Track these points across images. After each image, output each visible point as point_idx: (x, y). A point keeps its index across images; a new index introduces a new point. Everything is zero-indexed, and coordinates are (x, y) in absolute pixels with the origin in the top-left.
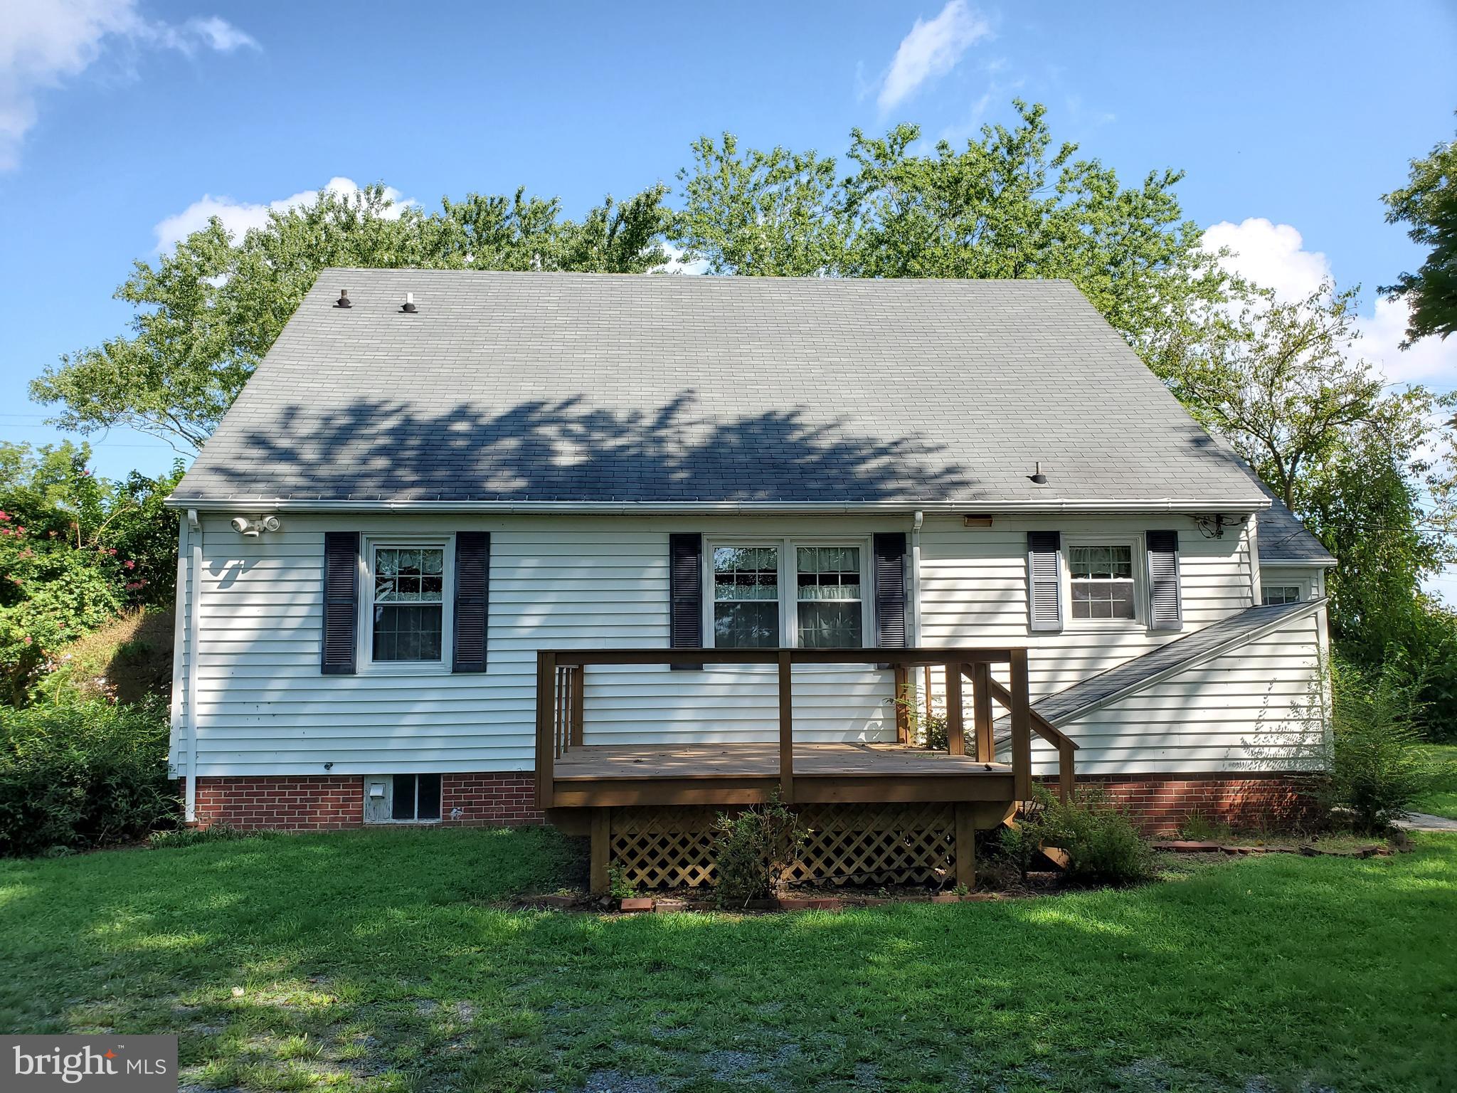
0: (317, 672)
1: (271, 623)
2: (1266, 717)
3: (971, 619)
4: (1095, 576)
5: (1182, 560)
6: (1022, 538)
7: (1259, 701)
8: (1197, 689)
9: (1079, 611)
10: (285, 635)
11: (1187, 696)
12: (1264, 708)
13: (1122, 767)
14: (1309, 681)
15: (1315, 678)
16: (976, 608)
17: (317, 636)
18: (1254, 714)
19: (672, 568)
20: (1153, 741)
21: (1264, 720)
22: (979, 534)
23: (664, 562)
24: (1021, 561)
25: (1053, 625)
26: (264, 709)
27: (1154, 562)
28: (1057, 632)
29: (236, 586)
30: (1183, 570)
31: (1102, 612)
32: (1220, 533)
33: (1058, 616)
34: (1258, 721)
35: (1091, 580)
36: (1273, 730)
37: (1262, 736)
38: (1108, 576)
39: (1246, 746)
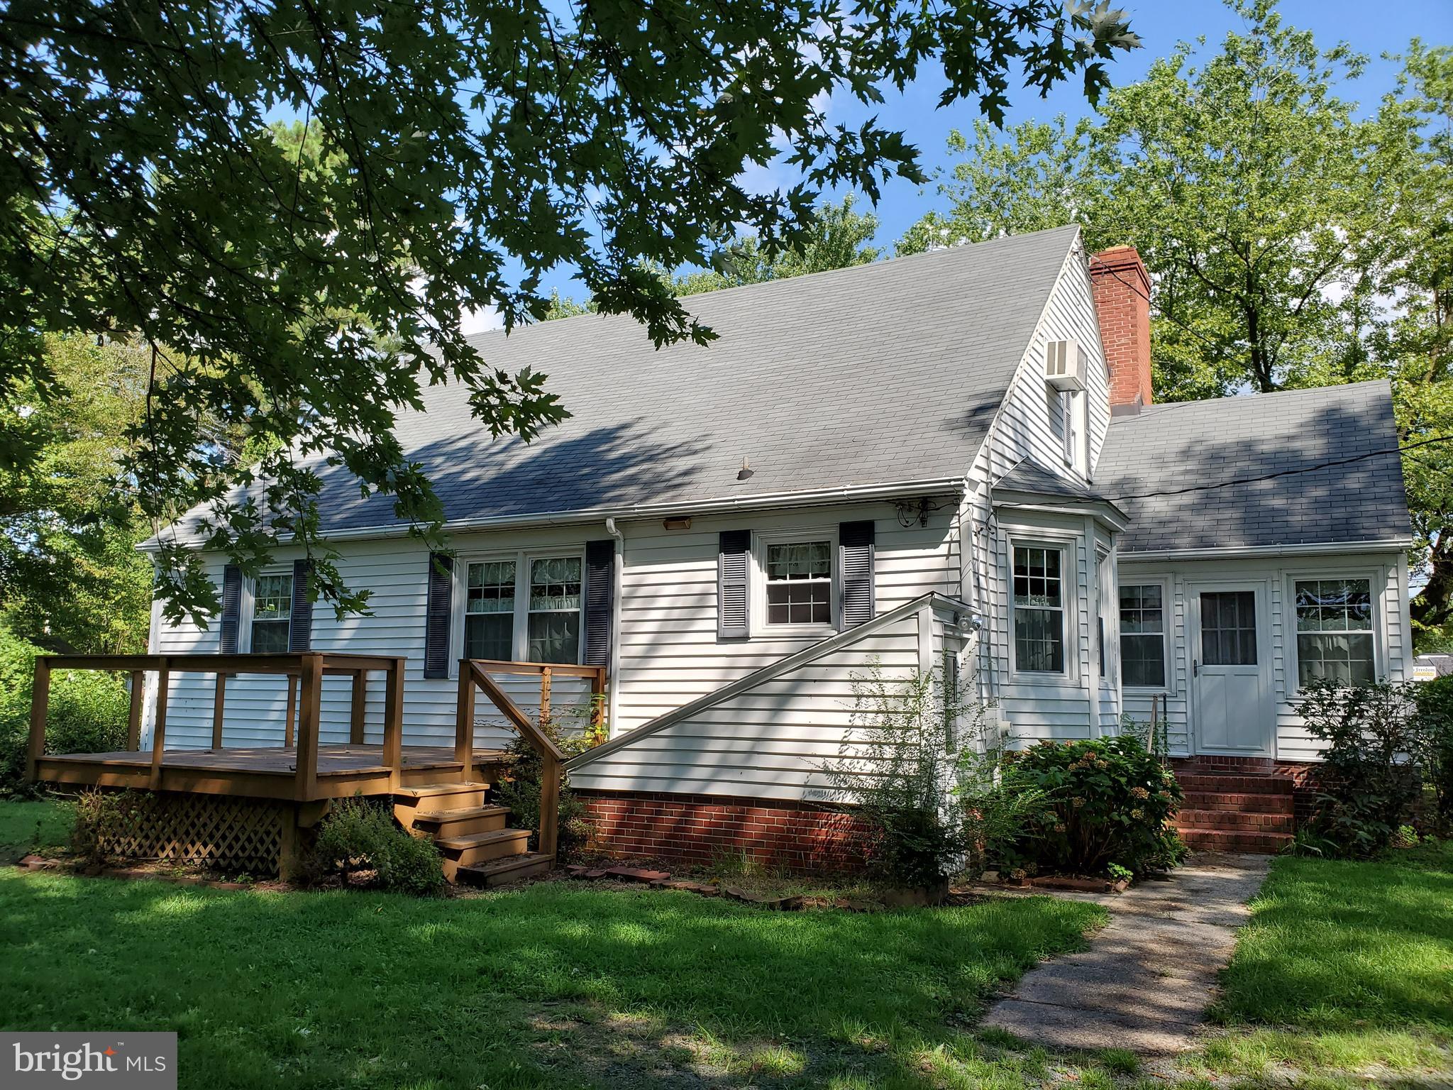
2: (852, 738)
3: (670, 626)
4: (792, 577)
5: (877, 555)
6: (716, 539)
7: (844, 719)
8: (785, 702)
9: (776, 616)
11: (778, 710)
12: (851, 727)
13: (705, 787)
14: (906, 697)
15: (912, 694)
16: (676, 614)
18: (838, 734)
19: (430, 584)
20: (735, 760)
21: (848, 742)
22: (676, 538)
24: (713, 564)
25: (738, 632)
27: (846, 559)
28: (745, 639)
30: (879, 567)
31: (800, 617)
32: (924, 522)
33: (745, 621)
34: (843, 743)
35: (788, 582)
36: (860, 755)
37: (847, 761)
38: (807, 577)
39: (826, 771)
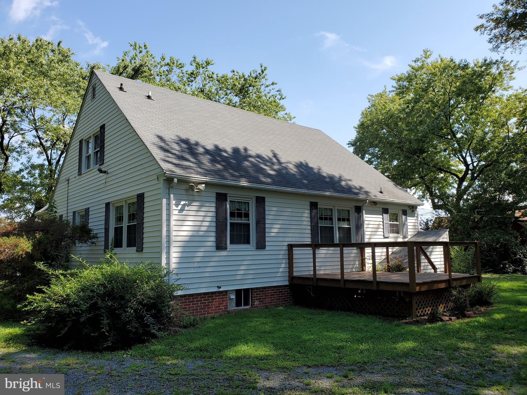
0: (214, 249)
1: (196, 229)
3: (373, 233)
4: (393, 222)
5: (408, 218)
6: (382, 210)
10: (201, 233)
16: (373, 230)
17: (214, 234)
19: (311, 214)
22: (374, 208)
23: (308, 211)
24: (381, 216)
26: (196, 265)
27: (403, 218)
28: (388, 238)
29: (184, 213)
30: (408, 221)
31: (393, 232)
32: (413, 211)
33: (389, 233)
